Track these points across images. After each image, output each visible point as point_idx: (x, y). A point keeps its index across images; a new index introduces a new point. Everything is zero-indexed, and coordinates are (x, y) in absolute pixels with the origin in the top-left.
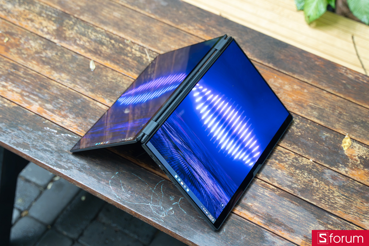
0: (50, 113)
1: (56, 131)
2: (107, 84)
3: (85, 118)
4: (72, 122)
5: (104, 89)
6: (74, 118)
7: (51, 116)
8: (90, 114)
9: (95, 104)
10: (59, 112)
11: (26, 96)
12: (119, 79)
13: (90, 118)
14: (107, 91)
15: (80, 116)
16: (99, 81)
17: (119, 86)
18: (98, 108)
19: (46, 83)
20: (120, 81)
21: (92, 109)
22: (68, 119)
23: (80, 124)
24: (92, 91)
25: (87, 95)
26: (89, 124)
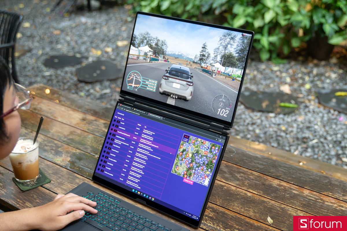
0: (292, 188)
1: (282, 176)
2: (252, 206)
3: (264, 184)
4: (272, 182)
5: (254, 203)
6: (272, 184)
7: (291, 186)
8: (261, 187)
9: (258, 193)
10: (285, 188)
11: (318, 199)
12: (243, 210)
13: (259, 184)
14: (251, 201)
15: (268, 185)
16: (260, 208)
17: (241, 204)
18: (255, 190)
19: (307, 208)
20: (241, 208)
21: (260, 190)
22: (276, 184)
23: (266, 181)
24: (264, 202)
25: (267, 199)
26: (259, 181)
